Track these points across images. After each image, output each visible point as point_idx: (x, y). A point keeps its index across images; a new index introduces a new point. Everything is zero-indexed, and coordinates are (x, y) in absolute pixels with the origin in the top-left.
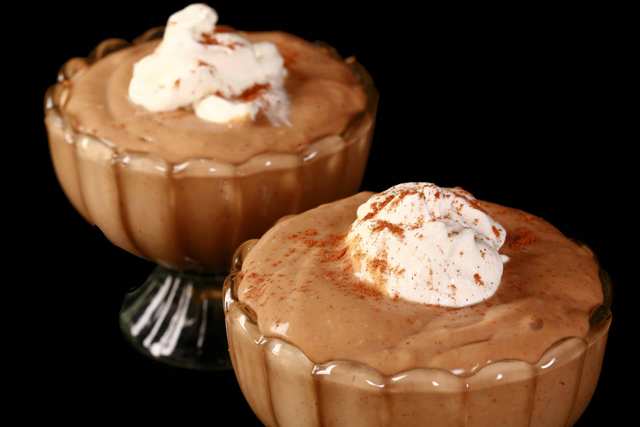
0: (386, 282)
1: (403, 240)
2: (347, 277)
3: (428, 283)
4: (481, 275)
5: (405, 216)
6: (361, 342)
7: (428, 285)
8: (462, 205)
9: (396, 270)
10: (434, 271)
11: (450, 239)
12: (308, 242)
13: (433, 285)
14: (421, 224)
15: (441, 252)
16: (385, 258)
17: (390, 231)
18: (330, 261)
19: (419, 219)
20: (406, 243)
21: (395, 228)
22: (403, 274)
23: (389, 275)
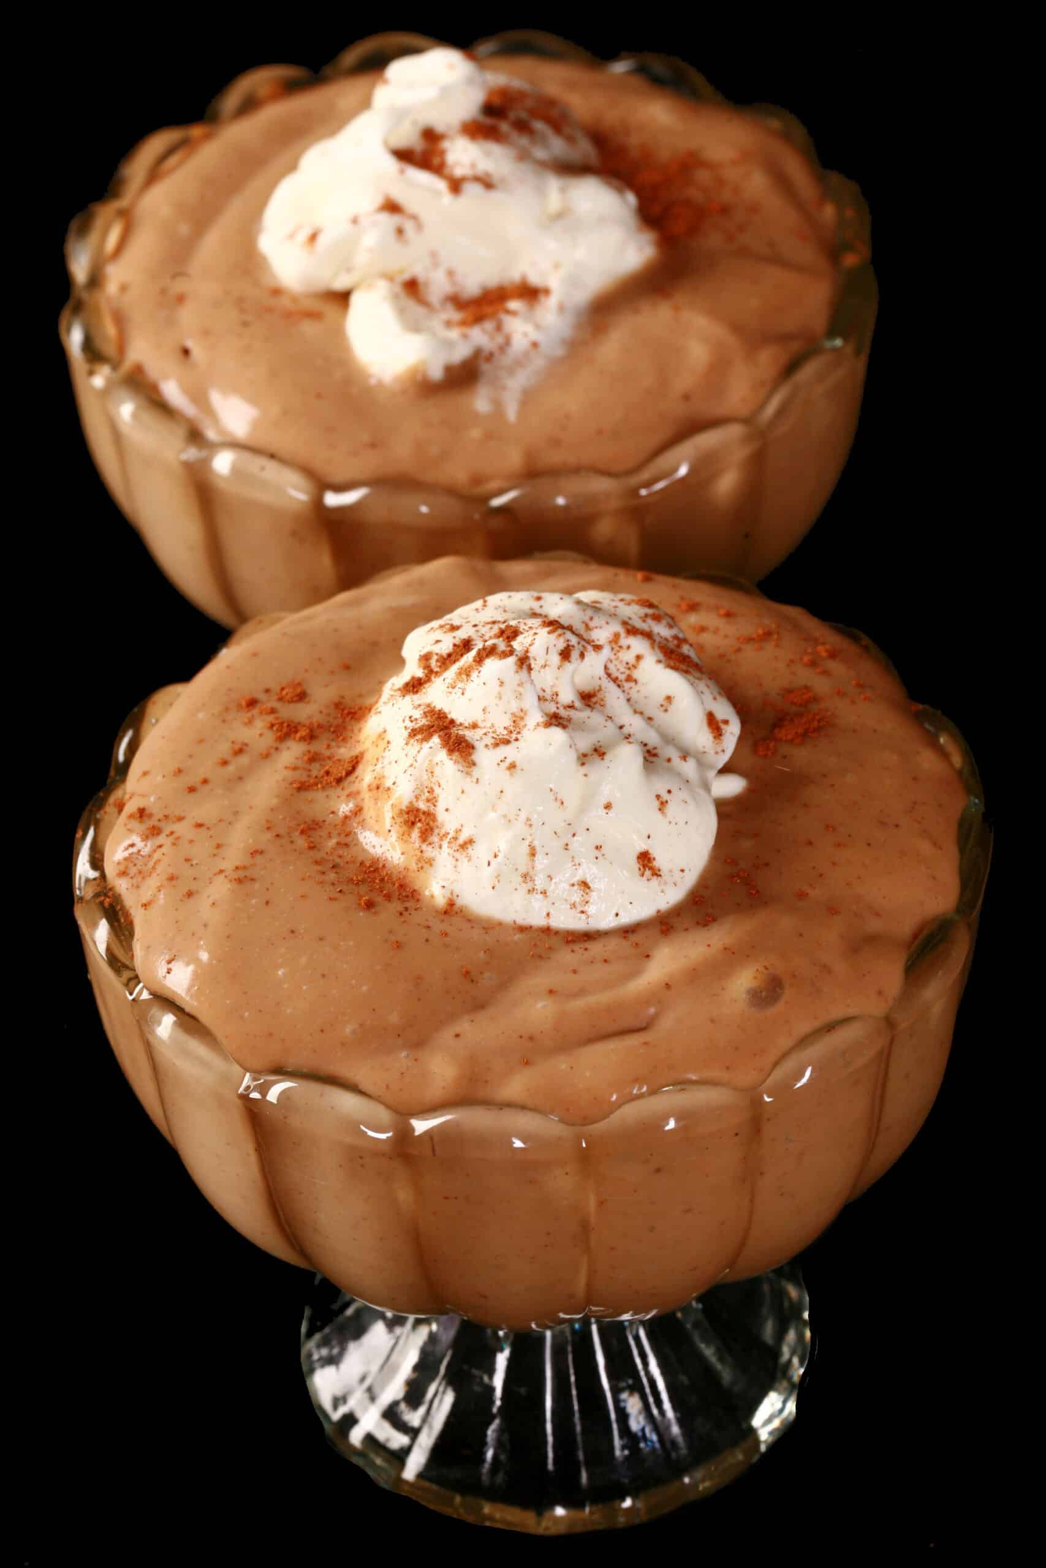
0: (431, 865)
1: (472, 771)
2: (348, 840)
3: (525, 876)
4: (654, 853)
5: (483, 707)
6: (348, 1030)
7: (525, 882)
8: (639, 658)
9: (455, 839)
10: (538, 849)
11: (583, 770)
12: (277, 726)
13: (536, 883)
14: (519, 733)
15: (559, 803)
16: (433, 807)
17: (444, 747)
18: (318, 788)
19: (514, 719)
20: (477, 780)
21: (456, 741)
22: (470, 851)
23: (438, 850)
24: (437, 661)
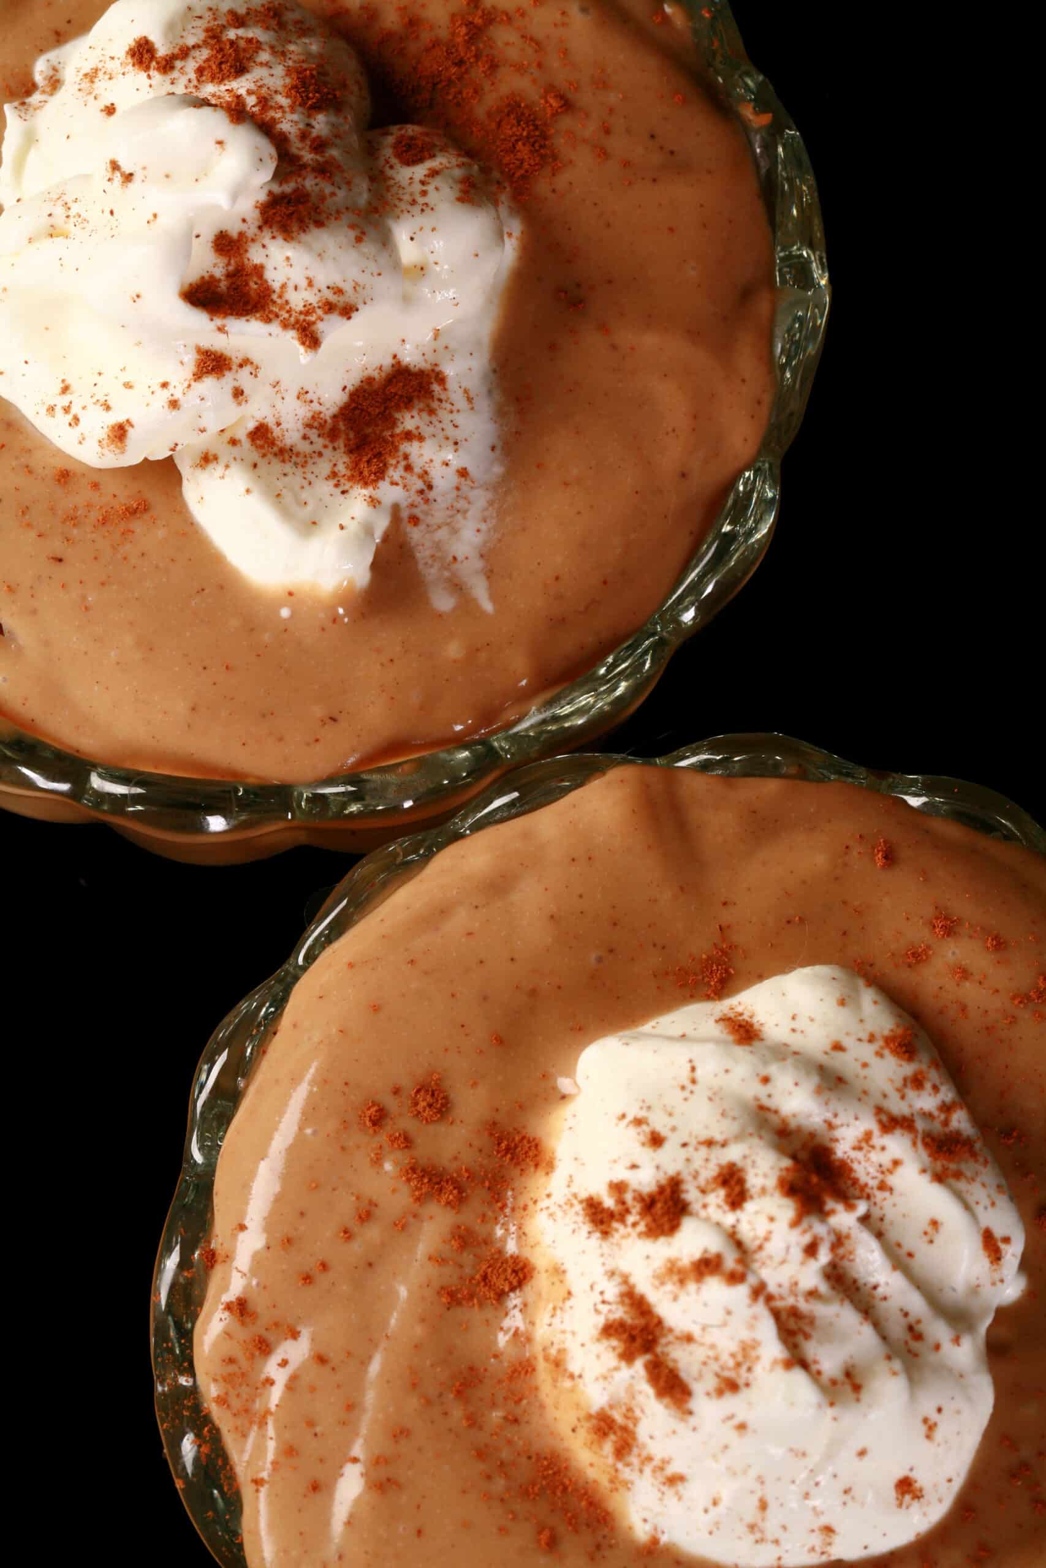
0: (629, 1489)
1: (687, 1419)
2: (519, 1411)
3: (752, 1527)
4: (916, 1477)
5: (702, 1324)
7: (752, 1532)
8: (896, 1163)
9: (662, 1469)
10: (770, 1501)
11: (832, 1413)
12: (416, 1173)
13: (766, 1532)
14: (750, 1371)
16: (633, 1426)
18: (473, 1305)
19: (744, 1348)
20: (694, 1427)
22: (680, 1487)
23: (638, 1474)
24: (634, 1199)
